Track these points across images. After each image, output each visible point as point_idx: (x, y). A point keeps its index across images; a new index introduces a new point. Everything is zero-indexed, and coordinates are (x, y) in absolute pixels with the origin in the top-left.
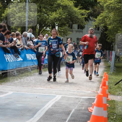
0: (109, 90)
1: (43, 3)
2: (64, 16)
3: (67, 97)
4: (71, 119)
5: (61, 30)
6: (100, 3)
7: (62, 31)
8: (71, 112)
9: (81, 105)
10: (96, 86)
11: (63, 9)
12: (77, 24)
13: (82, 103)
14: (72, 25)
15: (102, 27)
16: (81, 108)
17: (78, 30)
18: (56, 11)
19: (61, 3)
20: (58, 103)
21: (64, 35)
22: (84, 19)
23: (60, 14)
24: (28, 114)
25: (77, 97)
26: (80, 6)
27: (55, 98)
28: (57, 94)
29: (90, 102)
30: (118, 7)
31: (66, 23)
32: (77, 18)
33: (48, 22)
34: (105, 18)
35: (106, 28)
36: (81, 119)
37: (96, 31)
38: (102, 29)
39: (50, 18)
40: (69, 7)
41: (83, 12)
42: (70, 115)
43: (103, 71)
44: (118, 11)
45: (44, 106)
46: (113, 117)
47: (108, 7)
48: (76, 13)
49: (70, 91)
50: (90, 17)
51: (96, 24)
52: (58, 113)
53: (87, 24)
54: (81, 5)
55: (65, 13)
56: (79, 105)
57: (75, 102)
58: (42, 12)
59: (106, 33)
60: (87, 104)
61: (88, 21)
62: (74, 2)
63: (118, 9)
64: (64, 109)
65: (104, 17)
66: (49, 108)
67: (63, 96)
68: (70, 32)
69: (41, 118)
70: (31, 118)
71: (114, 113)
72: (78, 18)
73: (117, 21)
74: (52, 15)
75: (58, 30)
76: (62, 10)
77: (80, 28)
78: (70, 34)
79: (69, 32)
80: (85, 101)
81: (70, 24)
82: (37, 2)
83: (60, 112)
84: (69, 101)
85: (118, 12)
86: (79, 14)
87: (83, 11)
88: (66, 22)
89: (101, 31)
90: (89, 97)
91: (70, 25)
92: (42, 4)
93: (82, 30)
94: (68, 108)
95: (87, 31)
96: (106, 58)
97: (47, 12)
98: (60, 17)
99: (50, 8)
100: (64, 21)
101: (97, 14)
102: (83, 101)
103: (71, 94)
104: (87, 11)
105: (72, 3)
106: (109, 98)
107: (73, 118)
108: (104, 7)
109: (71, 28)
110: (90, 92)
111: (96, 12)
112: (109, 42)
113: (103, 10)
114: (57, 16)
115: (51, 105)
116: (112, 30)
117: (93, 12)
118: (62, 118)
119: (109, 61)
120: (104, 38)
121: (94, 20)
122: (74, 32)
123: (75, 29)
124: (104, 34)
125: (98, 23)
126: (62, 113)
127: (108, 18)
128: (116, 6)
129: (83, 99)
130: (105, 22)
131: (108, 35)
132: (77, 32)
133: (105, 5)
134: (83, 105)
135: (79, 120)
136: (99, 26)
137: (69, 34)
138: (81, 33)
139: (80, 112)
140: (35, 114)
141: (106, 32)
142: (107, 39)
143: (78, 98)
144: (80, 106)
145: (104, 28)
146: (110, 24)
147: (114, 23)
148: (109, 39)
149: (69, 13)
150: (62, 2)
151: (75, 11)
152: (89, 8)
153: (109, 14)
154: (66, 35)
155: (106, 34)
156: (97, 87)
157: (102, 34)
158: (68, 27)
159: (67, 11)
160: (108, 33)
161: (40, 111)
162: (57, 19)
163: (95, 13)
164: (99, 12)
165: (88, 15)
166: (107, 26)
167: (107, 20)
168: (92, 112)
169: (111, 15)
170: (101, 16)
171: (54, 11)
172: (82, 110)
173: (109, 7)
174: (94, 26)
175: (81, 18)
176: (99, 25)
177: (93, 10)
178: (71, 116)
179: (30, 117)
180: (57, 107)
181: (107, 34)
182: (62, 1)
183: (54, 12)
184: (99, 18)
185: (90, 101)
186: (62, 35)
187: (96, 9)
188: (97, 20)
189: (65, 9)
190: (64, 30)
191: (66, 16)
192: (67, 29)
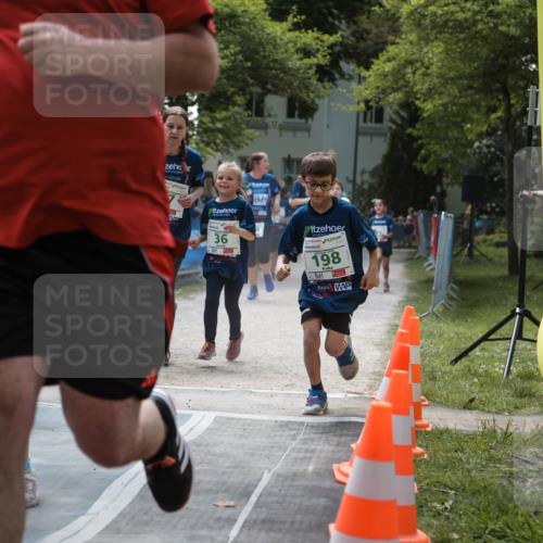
0: (427, 386)
2: (222, 58)
3: (240, 419)
4: (254, 516)
5: (213, 122)
7: (219, 125)
8: (255, 486)
9: (301, 455)
10: (371, 370)
12: (283, 96)
13: (306, 446)
14: (262, 101)
15: (396, 107)
16: (299, 468)
17: (291, 120)
20: (199, 445)
21: (226, 144)
22: (312, 72)
25: (286, 418)
26: (295, 16)
27: (188, 423)
28: (193, 409)
30: (460, 16)
31: (234, 93)
32: (280, 69)
34: (405, 67)
35: (411, 113)
36: (298, 518)
37: (369, 125)
38: (395, 117)
40: (247, 20)
41: (308, 41)
42: (254, 498)
43: (403, 301)
44: (462, 36)
46: (443, 504)
47: (417, 17)
48: (275, 46)
49: (251, 392)
50: (343, 64)
51: (368, 93)
53: (329, 95)
54: (300, 12)
55: (227, 48)
56: (294, 455)
57: (277, 439)
59: (415, 133)
60: (326, 447)
61: (332, 80)
63: (461, 26)
64: (224, 473)
65: (402, 62)
67: (221, 417)
68: (252, 131)
69: (122, 515)
70: (77, 516)
71: (446, 486)
72: (285, 70)
73: (460, 78)
75: (201, 122)
77: (297, 113)
78: (252, 140)
79: (248, 132)
80: (318, 436)
81: (251, 93)
83: (208, 486)
84: (246, 437)
85: (464, 39)
86: (293, 50)
87: (309, 38)
88: (232, 86)
89: (390, 124)
91: (251, 99)
93: (303, 121)
94: (243, 467)
95: (328, 126)
96: (413, 244)
100: (224, 81)
101: (370, 51)
102: (312, 436)
103: (259, 405)
104: (326, 37)
106: (424, 421)
107: (264, 510)
108: (399, 18)
109: (256, 115)
110: (340, 396)
111: (365, 40)
112: (426, 172)
113: (396, 31)
116: (441, 119)
117: (353, 39)
118: (217, 515)
119: (426, 259)
120: (405, 156)
121: (359, 75)
122: (273, 132)
123: (276, 116)
124: (405, 138)
125: (378, 88)
126: (217, 492)
127: (418, 65)
128: (452, 13)
129: (312, 426)
130: (406, 86)
131: (420, 142)
132: (284, 133)
133: (405, 9)
134: (308, 455)
135: (290, 520)
136: (383, 103)
137: (248, 141)
138: (301, 135)
139: (296, 483)
141: (414, 127)
142: (419, 158)
143: (289, 422)
144: (296, 459)
145: (404, 114)
146: (429, 94)
147: (448, 87)
148: (425, 160)
149: (249, 48)
151: (274, 39)
152: (337, 23)
153: (425, 50)
154: (238, 146)
155: (413, 139)
156: (374, 373)
157: (395, 136)
158: (246, 110)
159: (238, 37)
160: (421, 132)
161: (116, 485)
163: (362, 45)
164: (379, 40)
165: (330, 54)
166: (417, 102)
167: (414, 73)
169: (435, 53)
170: (389, 60)
172: (303, 475)
173: (424, 16)
174: (359, 103)
175: (299, 69)
176: (381, 96)
177: (353, 33)
178: (257, 505)
179: (72, 515)
181: (420, 137)
184: (382, 65)
185: (340, 436)
186: (217, 145)
187: (367, 26)
188: (371, 76)
189: (227, 30)
190: (228, 124)
191: (233, 62)
192: (238, 116)
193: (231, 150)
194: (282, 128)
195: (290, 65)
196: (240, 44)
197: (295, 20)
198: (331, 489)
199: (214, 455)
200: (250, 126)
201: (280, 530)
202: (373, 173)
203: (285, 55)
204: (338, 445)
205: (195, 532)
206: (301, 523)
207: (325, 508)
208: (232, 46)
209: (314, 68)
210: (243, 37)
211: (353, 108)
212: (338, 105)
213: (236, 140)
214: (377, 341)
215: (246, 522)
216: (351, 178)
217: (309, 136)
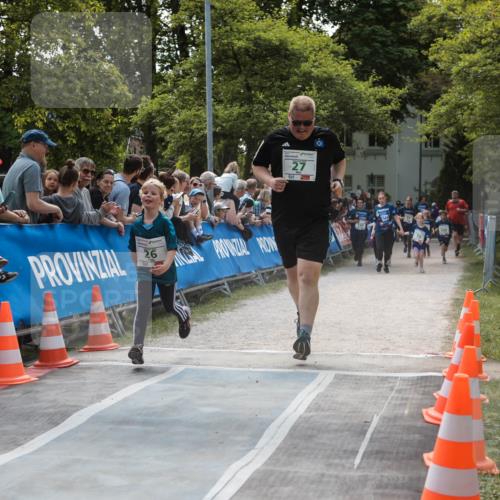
0: (485, 347)
1: (256, 74)
2: (323, 110)
4: (370, 449)
6: (439, 64)
8: (369, 427)
9: (398, 402)
10: (443, 335)
11: (319, 90)
13: (401, 396)
14: (351, 135)
15: (450, 137)
16: (399, 412)
17: (372, 148)
19: (313, 69)
20: (327, 396)
22: (388, 115)
24: (239, 438)
25: (385, 375)
26: (374, 77)
27: (316, 380)
28: (318, 369)
29: (427, 390)
30: (495, 73)
32: (364, 115)
34: (455, 109)
36: (401, 449)
37: (429, 148)
38: (448, 142)
39: (282, 119)
40: (340, 82)
41: (384, 94)
42: (368, 436)
44: (496, 86)
45: (283, 409)
47: (464, 75)
48: (361, 99)
49: (358, 355)
50: (409, 107)
51: (429, 128)
52: (329, 432)
54: (379, 74)
55: (326, 102)
56: (393, 402)
57: (380, 390)
58: (253, 102)
59: (463, 154)
60: (416, 396)
61: (402, 119)
62: (353, 65)
63: (496, 80)
64: (345, 417)
65: (453, 105)
66: (300, 417)
67: (339, 375)
69: (278, 449)
70: (249, 450)
72: (368, 115)
73: (496, 116)
74: (284, 110)
76: (318, 92)
77: (376, 143)
80: (409, 387)
81: (342, 129)
82: (238, 70)
83: (336, 427)
85: (498, 88)
86: (373, 101)
87: (384, 91)
89: (444, 148)
90: (422, 371)
92: (255, 77)
93: (382, 148)
94: (359, 412)
95: (399, 151)
97: (270, 102)
99: (279, 87)
101: (429, 97)
102: (404, 387)
104: (397, 90)
105: (349, 66)
107: (377, 444)
108: (450, 75)
109: (347, 145)
110: (422, 356)
111: (425, 90)
115: (306, 407)
117: (416, 89)
118: (344, 448)
119: (475, 246)
120: (457, 170)
121: (421, 116)
124: (456, 158)
125: (435, 124)
126: (342, 431)
127: (466, 108)
128: (489, 71)
129: (404, 380)
130: (456, 123)
131: (467, 160)
132: (367, 158)
133: (455, 69)
134: (404, 402)
135: (395, 451)
136: (440, 135)
138: (380, 159)
139: (397, 424)
140: (257, 436)
141: (462, 150)
142: (467, 172)
143: (387, 377)
144: (395, 405)
145: (455, 140)
146: (474, 128)
147: (488, 122)
149: (342, 102)
150: (317, 67)
151: (360, 94)
152: (403, 77)
153: (470, 97)
155: (462, 158)
156: (445, 337)
157: (449, 156)
159: (334, 94)
160: (467, 154)
161: (273, 427)
163: (423, 93)
164: (435, 89)
165: (400, 102)
166: (465, 134)
167: (462, 114)
168: (439, 425)
169: (477, 99)
170: (443, 104)
172: (402, 417)
173: (468, 74)
174: (421, 136)
175: (378, 114)
176: (439, 131)
177: (416, 86)
178: (371, 440)
179: (245, 449)
180: (323, 410)
181: (466, 157)
182: (316, 64)
184: (438, 108)
185: (425, 387)
187: (425, 80)
188: (431, 115)
189: (326, 89)
191: (331, 112)
194: (366, 154)
195: (372, 112)
196: (335, 99)
197: (375, 79)
198: (422, 428)
199: (338, 403)
201: (389, 459)
202: (434, 184)
203: (368, 105)
204: (423, 394)
205: (331, 461)
206: (404, 453)
207: (420, 441)
208: (330, 101)
209: (389, 112)
210: (337, 94)
211: (418, 140)
212: (408, 138)
214: (445, 312)
215: (365, 453)
216: (417, 188)
217: (385, 159)
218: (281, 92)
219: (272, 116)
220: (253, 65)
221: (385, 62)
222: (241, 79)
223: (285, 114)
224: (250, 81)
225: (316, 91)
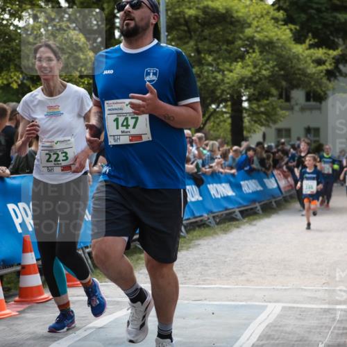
1: (205, 39)
2: (265, 70)
3: (298, 308)
5: (259, 107)
7: (262, 109)
9: (341, 331)
11: (261, 52)
13: (342, 326)
14: (290, 93)
16: (341, 340)
17: (308, 103)
18: (242, 57)
19: (256, 34)
20: (275, 326)
21: (268, 121)
22: (323, 74)
23: (255, 67)
25: (326, 306)
26: (310, 40)
27: (265, 311)
28: (267, 302)
32: (302, 74)
33: (223, 91)
39: (228, 79)
40: (280, 45)
41: (320, 55)
45: (238, 339)
48: (298, 59)
49: (302, 289)
50: (341, 67)
54: (314, 38)
55: (268, 63)
56: (336, 331)
57: (323, 321)
58: (203, 64)
61: (334, 76)
62: (291, 30)
64: (294, 345)
67: (286, 307)
68: (284, 112)
72: (304, 74)
74: (231, 71)
76: (260, 55)
77: (312, 99)
78: (284, 117)
79: (281, 112)
81: (282, 88)
82: (188, 35)
84: (304, 320)
86: (310, 61)
87: (320, 53)
91: (282, 91)
92: (204, 42)
93: (318, 104)
94: (305, 341)
97: (218, 64)
98: (254, 74)
99: (226, 50)
100: (267, 84)
102: (345, 318)
103: (309, 297)
104: (331, 52)
105: (288, 31)
109: (286, 101)
114: (247, 72)
115: (258, 336)
129: (344, 311)
134: (345, 331)
137: (282, 119)
138: (316, 113)
143: (329, 309)
144: (338, 334)
149: (281, 62)
150: (259, 32)
151: (298, 55)
152: (336, 40)
154: (275, 122)
158: (279, 99)
159: (274, 56)
162: (246, 80)
165: (334, 62)
171: (236, 59)
172: (344, 345)
175: (314, 74)
180: (273, 339)
182: (259, 29)
183: (237, 62)
186: (261, 122)
189: (267, 51)
190: (268, 108)
191: (272, 72)
192: (274, 103)
193: (271, 124)
194: (303, 109)
195: (309, 71)
196: (276, 60)
197: (311, 42)
199: (286, 333)
200: (282, 108)
203: (305, 65)
208: (271, 62)
209: (324, 72)
210: (278, 55)
213: (273, 118)
217: (321, 113)
218: (228, 55)
219: (219, 77)
220: (202, 31)
221: (320, 27)
222: (192, 43)
223: (231, 74)
224: (200, 46)
225: (258, 54)
